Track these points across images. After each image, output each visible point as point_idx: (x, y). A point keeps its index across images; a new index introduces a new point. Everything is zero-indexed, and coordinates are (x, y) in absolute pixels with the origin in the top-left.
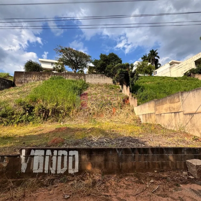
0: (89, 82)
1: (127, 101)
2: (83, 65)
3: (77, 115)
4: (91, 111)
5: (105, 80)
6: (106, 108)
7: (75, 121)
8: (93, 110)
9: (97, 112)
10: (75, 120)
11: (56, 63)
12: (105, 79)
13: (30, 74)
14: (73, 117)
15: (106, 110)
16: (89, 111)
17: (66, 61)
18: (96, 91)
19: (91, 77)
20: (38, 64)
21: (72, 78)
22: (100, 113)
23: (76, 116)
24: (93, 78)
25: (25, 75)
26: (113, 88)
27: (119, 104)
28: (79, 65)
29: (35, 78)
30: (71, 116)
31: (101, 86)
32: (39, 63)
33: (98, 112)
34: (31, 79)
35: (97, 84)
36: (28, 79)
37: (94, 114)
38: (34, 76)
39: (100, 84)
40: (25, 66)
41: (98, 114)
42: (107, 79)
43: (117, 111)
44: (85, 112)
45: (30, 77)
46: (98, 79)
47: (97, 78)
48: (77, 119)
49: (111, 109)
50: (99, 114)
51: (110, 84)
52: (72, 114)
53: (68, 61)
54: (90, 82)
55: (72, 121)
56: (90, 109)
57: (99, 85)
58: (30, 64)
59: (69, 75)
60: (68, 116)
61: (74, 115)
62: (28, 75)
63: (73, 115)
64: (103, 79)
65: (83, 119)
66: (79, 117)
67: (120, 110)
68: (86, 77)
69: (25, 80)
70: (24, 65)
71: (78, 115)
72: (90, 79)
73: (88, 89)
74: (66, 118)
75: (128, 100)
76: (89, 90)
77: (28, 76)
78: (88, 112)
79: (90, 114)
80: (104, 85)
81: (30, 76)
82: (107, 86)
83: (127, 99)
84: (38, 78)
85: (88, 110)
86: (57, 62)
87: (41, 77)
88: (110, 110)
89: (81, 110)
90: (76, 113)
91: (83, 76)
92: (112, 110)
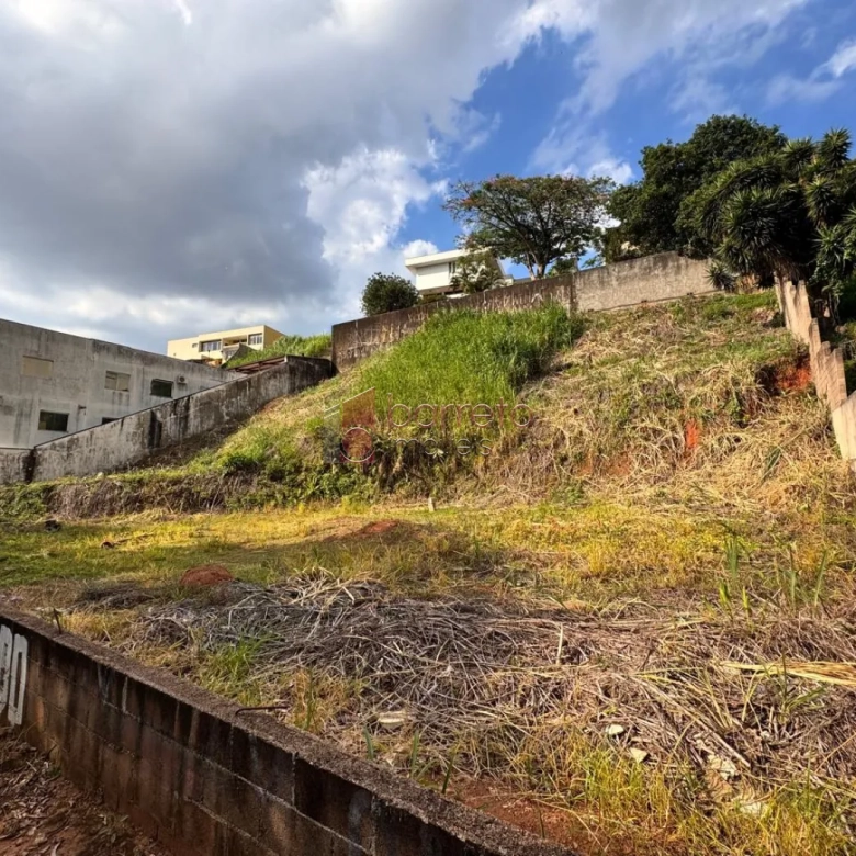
0: (591, 307)
1: (795, 377)
2: (575, 230)
3: (506, 466)
4: (568, 448)
5: (680, 277)
6: (644, 430)
7: (493, 493)
8: (578, 439)
9: (594, 452)
10: (494, 487)
11: (462, 259)
12: (683, 272)
13: (371, 326)
14: (488, 476)
15: (647, 439)
16: (556, 446)
17: (500, 236)
18: (618, 347)
19: (602, 283)
20: (403, 281)
21: (517, 307)
22: (610, 454)
23: (499, 472)
24: (614, 283)
25: (359, 334)
26: (725, 314)
27: (727, 402)
28: (557, 240)
29: (387, 335)
30: (480, 474)
31: (658, 312)
32: (405, 275)
33: (600, 451)
34: (376, 340)
35: (635, 308)
36: (368, 344)
37: (581, 459)
38: (384, 329)
39: (651, 305)
40: (364, 299)
41: (598, 460)
42: (692, 270)
43: (711, 441)
44: (535, 453)
45: (374, 337)
46: (642, 284)
47: (632, 278)
48: (503, 487)
49: (673, 429)
50: (606, 461)
51: (708, 295)
52: (481, 464)
53: (506, 235)
54: (597, 306)
55: (482, 492)
56: (564, 438)
57: (645, 312)
58: (377, 290)
59: (501, 298)
60: (468, 474)
61: (492, 467)
62: (367, 330)
63: (487, 467)
64: (672, 278)
65: (529, 485)
66: (510, 476)
67: (731, 431)
68: (578, 286)
69: (360, 348)
70: (361, 296)
71: (510, 469)
72: (599, 292)
73: (580, 341)
74: (462, 479)
75: (803, 372)
76: (585, 347)
77: (369, 333)
78: (550, 454)
79: (564, 459)
80: (673, 306)
81: (375, 333)
82: (689, 307)
83: (799, 367)
84: (397, 334)
85: (550, 441)
86: (464, 253)
87: (405, 326)
88: (669, 434)
89: (520, 444)
90: (500, 460)
91: (562, 288)
92: (680, 436)
